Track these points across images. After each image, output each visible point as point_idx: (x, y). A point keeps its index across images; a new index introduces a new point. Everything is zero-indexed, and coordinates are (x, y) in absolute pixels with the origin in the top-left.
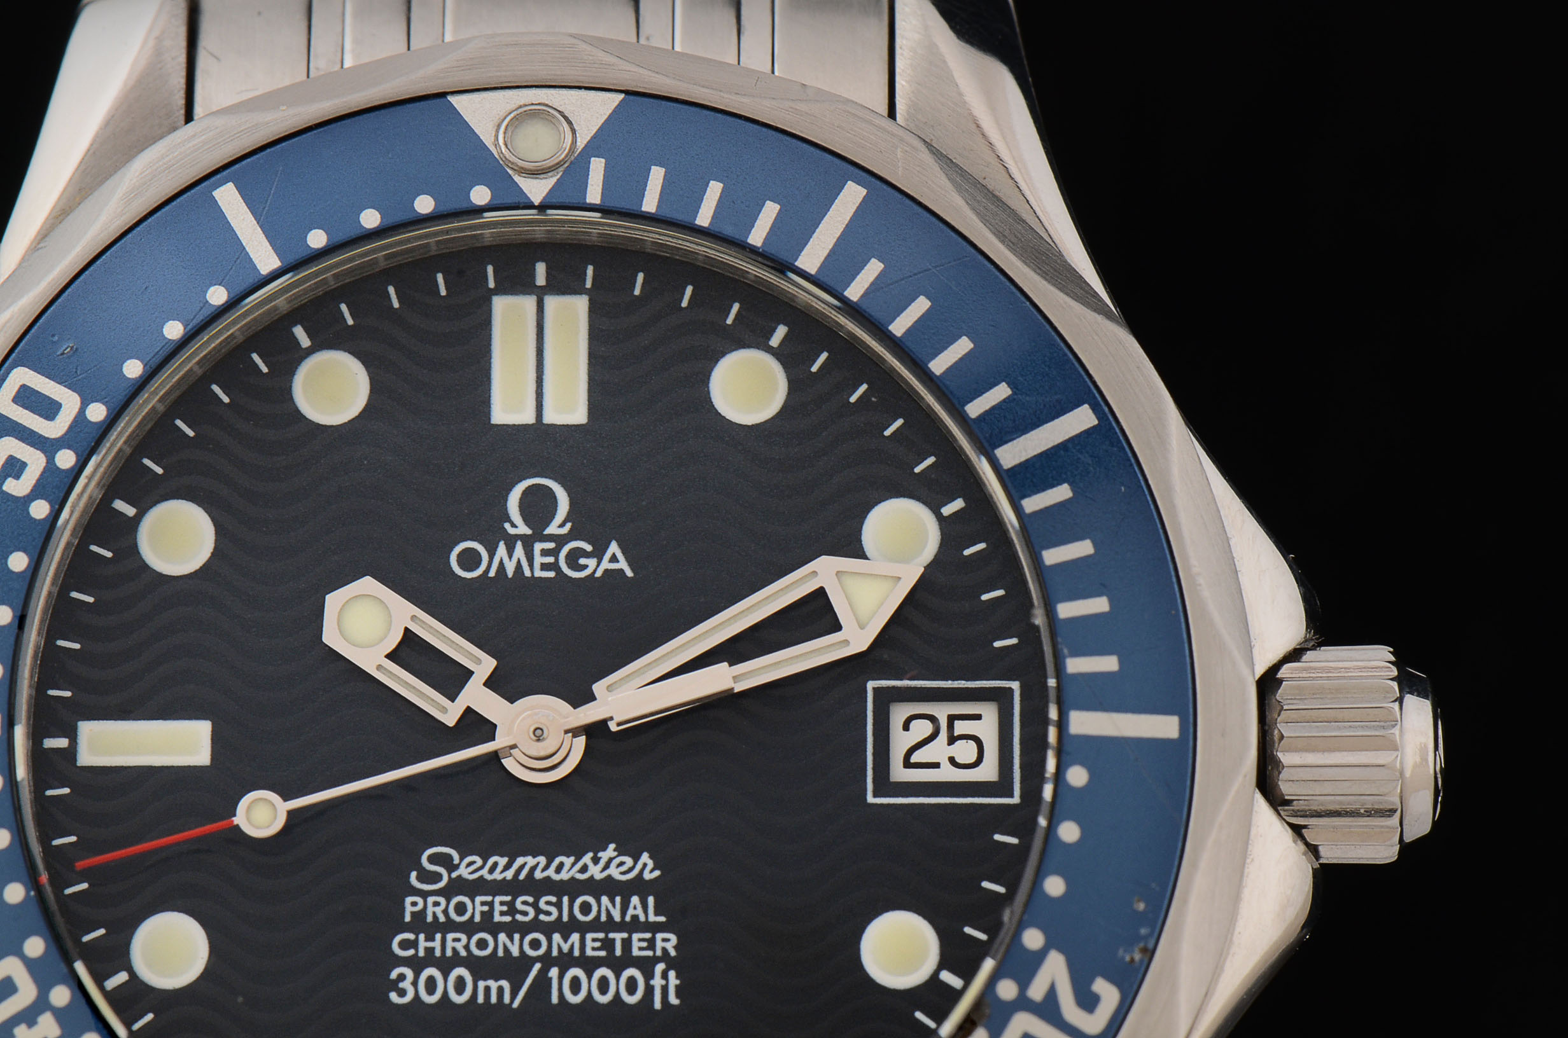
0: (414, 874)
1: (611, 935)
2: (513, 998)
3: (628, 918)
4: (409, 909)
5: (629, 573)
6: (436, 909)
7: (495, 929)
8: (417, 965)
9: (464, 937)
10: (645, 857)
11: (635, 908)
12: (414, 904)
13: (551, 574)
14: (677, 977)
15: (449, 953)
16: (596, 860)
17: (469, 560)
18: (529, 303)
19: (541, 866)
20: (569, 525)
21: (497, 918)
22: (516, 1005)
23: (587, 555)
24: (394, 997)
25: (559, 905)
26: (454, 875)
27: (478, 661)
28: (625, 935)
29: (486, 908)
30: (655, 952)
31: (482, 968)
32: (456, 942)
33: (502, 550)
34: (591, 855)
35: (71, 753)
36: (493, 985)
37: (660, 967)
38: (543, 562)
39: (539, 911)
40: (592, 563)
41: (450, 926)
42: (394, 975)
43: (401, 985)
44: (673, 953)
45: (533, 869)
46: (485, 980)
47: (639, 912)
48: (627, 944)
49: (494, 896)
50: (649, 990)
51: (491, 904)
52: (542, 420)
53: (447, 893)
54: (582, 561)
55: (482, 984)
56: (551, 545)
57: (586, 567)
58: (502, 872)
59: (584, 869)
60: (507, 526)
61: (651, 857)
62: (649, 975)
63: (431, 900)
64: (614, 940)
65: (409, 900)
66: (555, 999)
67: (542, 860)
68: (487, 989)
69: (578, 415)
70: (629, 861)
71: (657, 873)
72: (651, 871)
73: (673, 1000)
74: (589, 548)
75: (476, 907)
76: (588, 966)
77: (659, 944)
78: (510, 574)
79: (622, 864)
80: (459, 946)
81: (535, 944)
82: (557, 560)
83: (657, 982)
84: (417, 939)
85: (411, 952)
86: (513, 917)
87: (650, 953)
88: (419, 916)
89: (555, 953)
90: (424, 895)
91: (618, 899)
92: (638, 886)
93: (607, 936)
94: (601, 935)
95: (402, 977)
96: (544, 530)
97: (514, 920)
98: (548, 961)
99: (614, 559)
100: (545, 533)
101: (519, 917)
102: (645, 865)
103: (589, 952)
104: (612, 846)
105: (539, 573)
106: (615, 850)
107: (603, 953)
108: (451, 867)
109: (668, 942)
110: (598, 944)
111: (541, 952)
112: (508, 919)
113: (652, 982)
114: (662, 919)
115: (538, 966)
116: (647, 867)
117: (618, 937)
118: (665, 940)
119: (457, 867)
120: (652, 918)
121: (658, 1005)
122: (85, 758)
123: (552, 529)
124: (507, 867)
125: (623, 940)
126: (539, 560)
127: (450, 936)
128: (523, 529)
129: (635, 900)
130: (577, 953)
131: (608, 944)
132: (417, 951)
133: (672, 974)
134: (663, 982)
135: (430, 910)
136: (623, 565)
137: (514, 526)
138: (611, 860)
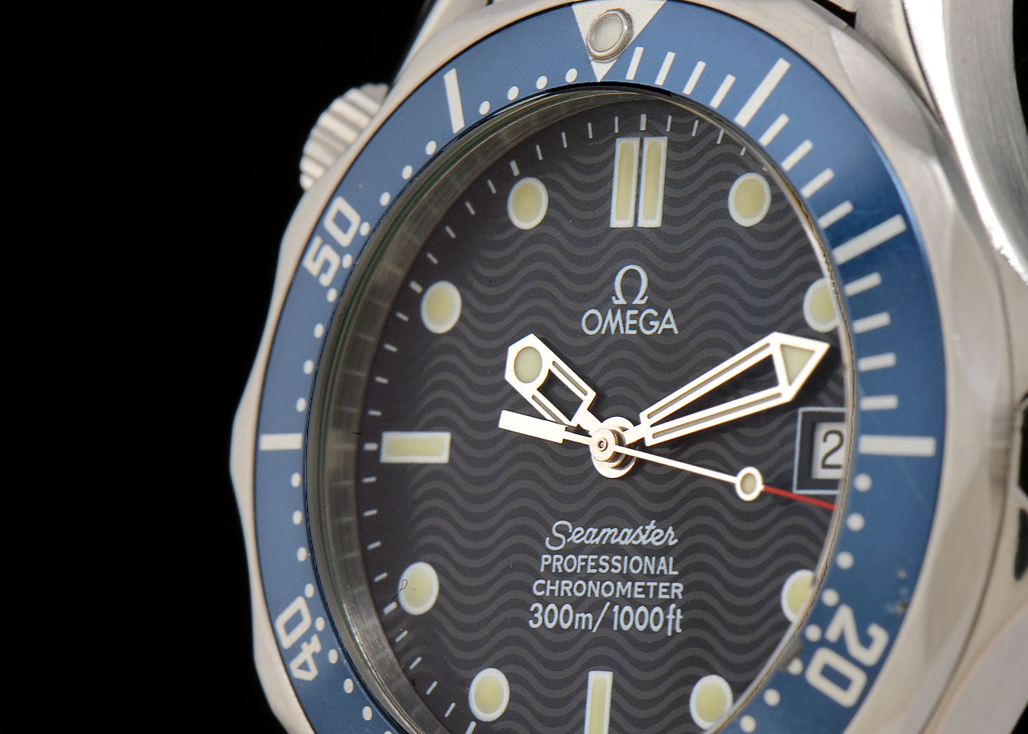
0: (548, 539)
1: (649, 584)
2: (593, 627)
3: (658, 572)
4: (544, 563)
5: (676, 332)
6: (558, 563)
7: (587, 578)
8: (545, 602)
9: (570, 583)
10: (670, 530)
11: (662, 565)
12: (546, 560)
13: (634, 332)
14: (682, 614)
15: (562, 594)
16: (644, 531)
17: (592, 322)
18: (635, 142)
19: (615, 534)
20: (646, 298)
21: (589, 571)
22: (594, 631)
23: (655, 319)
24: (531, 622)
25: (621, 562)
26: (569, 540)
27: (585, 394)
28: (655, 584)
29: (583, 563)
30: (671, 596)
31: (578, 604)
32: (566, 586)
33: (609, 316)
34: (641, 527)
35: (377, 454)
36: (583, 616)
37: (673, 606)
38: (631, 323)
39: (611, 566)
40: (655, 323)
41: (564, 575)
42: (532, 609)
43: (536, 615)
44: (680, 597)
45: (611, 536)
46: (580, 613)
47: (664, 568)
48: (656, 589)
49: (589, 555)
50: (666, 621)
51: (586, 560)
52: (636, 225)
53: (564, 553)
54: (652, 323)
55: (578, 615)
56: (635, 312)
57: (653, 327)
58: (594, 538)
59: (637, 538)
60: (614, 298)
61: (674, 530)
62: (666, 613)
63: (555, 557)
64: (649, 587)
65: (544, 557)
66: (615, 628)
67: (615, 530)
68: (580, 618)
69: (656, 222)
70: (661, 531)
71: (676, 541)
72: (673, 540)
73: (679, 630)
74: (655, 314)
75: (578, 561)
76: (635, 604)
77: (674, 591)
78: (613, 332)
79: (657, 534)
80: (568, 589)
81: (608, 589)
82: (638, 322)
83: (670, 617)
84: (546, 583)
85: (542, 593)
86: (597, 569)
87: (667, 597)
88: (548, 567)
89: (618, 595)
90: (552, 553)
91: (654, 558)
92: (664, 551)
93: (646, 584)
94: (643, 584)
95: (536, 610)
96: (632, 301)
97: (598, 572)
98: (613, 601)
99: (668, 322)
100: (634, 303)
101: (601, 570)
102: (670, 535)
103: (636, 596)
104: (653, 522)
105: (628, 332)
106: (654, 525)
107: (643, 596)
108: (568, 535)
109: (678, 589)
110: (641, 590)
111: (610, 594)
112: (594, 571)
113: (668, 617)
114: (676, 573)
115: (608, 604)
116: (670, 537)
117: (652, 584)
118: (677, 588)
119: (570, 535)
120: (671, 572)
121: (669, 633)
122: (387, 457)
123: (637, 301)
124: (596, 536)
125: (654, 586)
126: (629, 322)
127: (564, 582)
128: (622, 301)
129: (663, 559)
130: (629, 596)
131: (646, 590)
132: (545, 592)
133: (679, 611)
134: (674, 617)
135: (555, 564)
136: (673, 326)
137: (617, 299)
138: (652, 531)
